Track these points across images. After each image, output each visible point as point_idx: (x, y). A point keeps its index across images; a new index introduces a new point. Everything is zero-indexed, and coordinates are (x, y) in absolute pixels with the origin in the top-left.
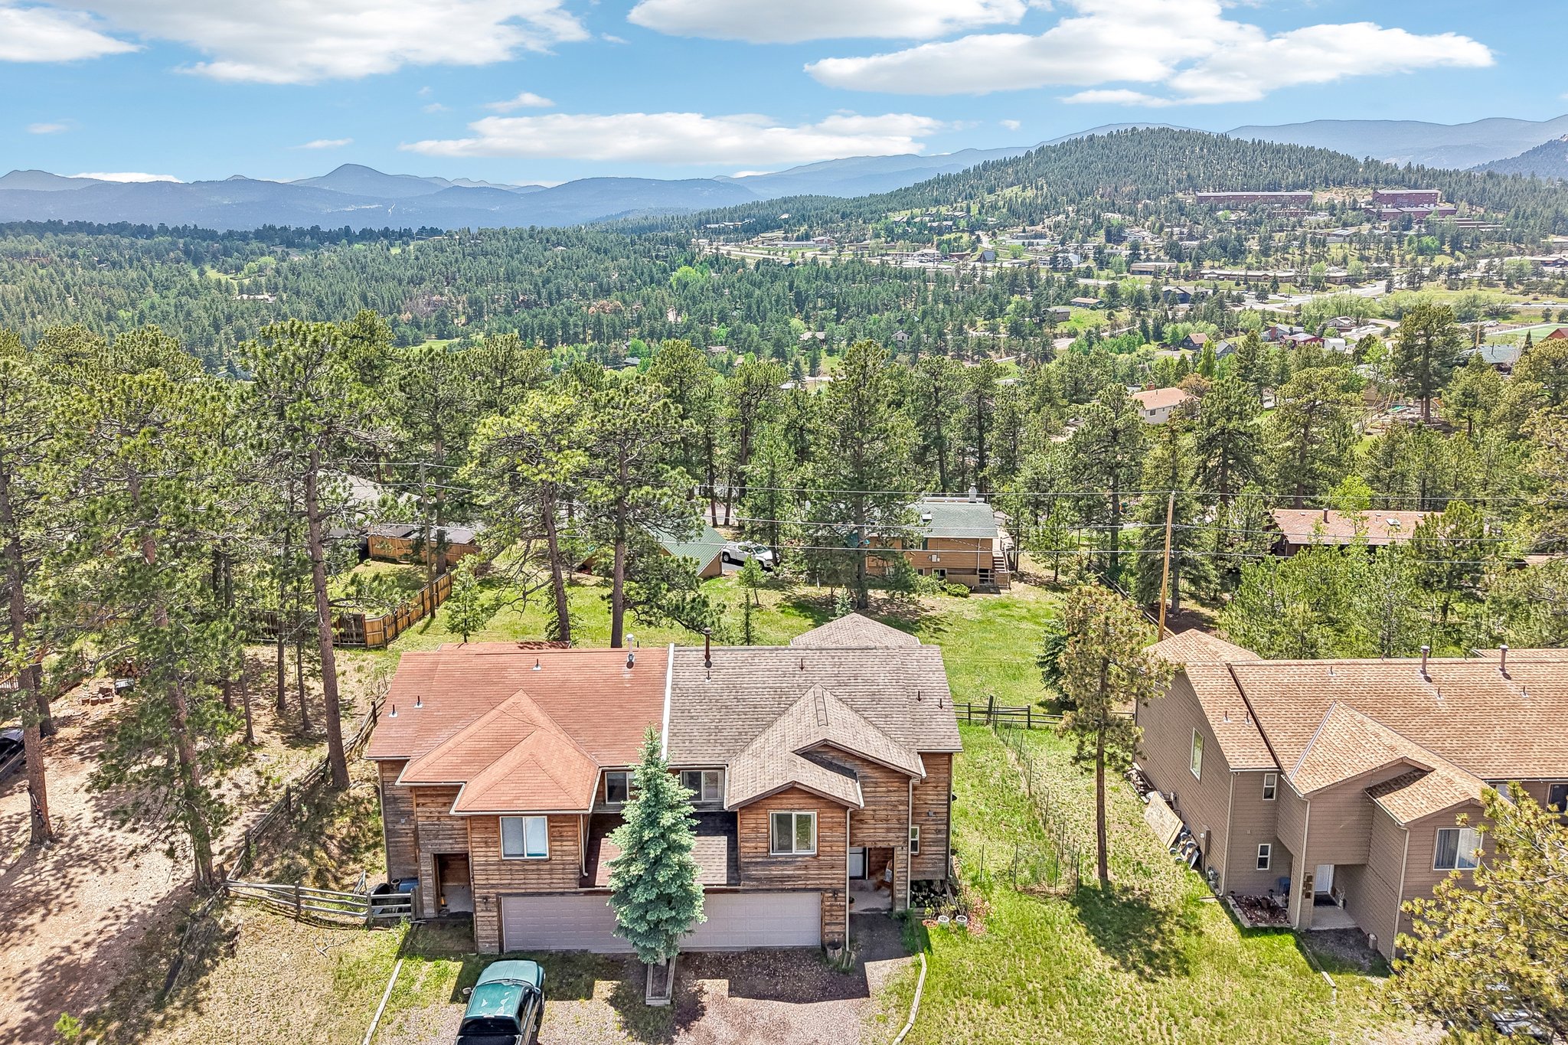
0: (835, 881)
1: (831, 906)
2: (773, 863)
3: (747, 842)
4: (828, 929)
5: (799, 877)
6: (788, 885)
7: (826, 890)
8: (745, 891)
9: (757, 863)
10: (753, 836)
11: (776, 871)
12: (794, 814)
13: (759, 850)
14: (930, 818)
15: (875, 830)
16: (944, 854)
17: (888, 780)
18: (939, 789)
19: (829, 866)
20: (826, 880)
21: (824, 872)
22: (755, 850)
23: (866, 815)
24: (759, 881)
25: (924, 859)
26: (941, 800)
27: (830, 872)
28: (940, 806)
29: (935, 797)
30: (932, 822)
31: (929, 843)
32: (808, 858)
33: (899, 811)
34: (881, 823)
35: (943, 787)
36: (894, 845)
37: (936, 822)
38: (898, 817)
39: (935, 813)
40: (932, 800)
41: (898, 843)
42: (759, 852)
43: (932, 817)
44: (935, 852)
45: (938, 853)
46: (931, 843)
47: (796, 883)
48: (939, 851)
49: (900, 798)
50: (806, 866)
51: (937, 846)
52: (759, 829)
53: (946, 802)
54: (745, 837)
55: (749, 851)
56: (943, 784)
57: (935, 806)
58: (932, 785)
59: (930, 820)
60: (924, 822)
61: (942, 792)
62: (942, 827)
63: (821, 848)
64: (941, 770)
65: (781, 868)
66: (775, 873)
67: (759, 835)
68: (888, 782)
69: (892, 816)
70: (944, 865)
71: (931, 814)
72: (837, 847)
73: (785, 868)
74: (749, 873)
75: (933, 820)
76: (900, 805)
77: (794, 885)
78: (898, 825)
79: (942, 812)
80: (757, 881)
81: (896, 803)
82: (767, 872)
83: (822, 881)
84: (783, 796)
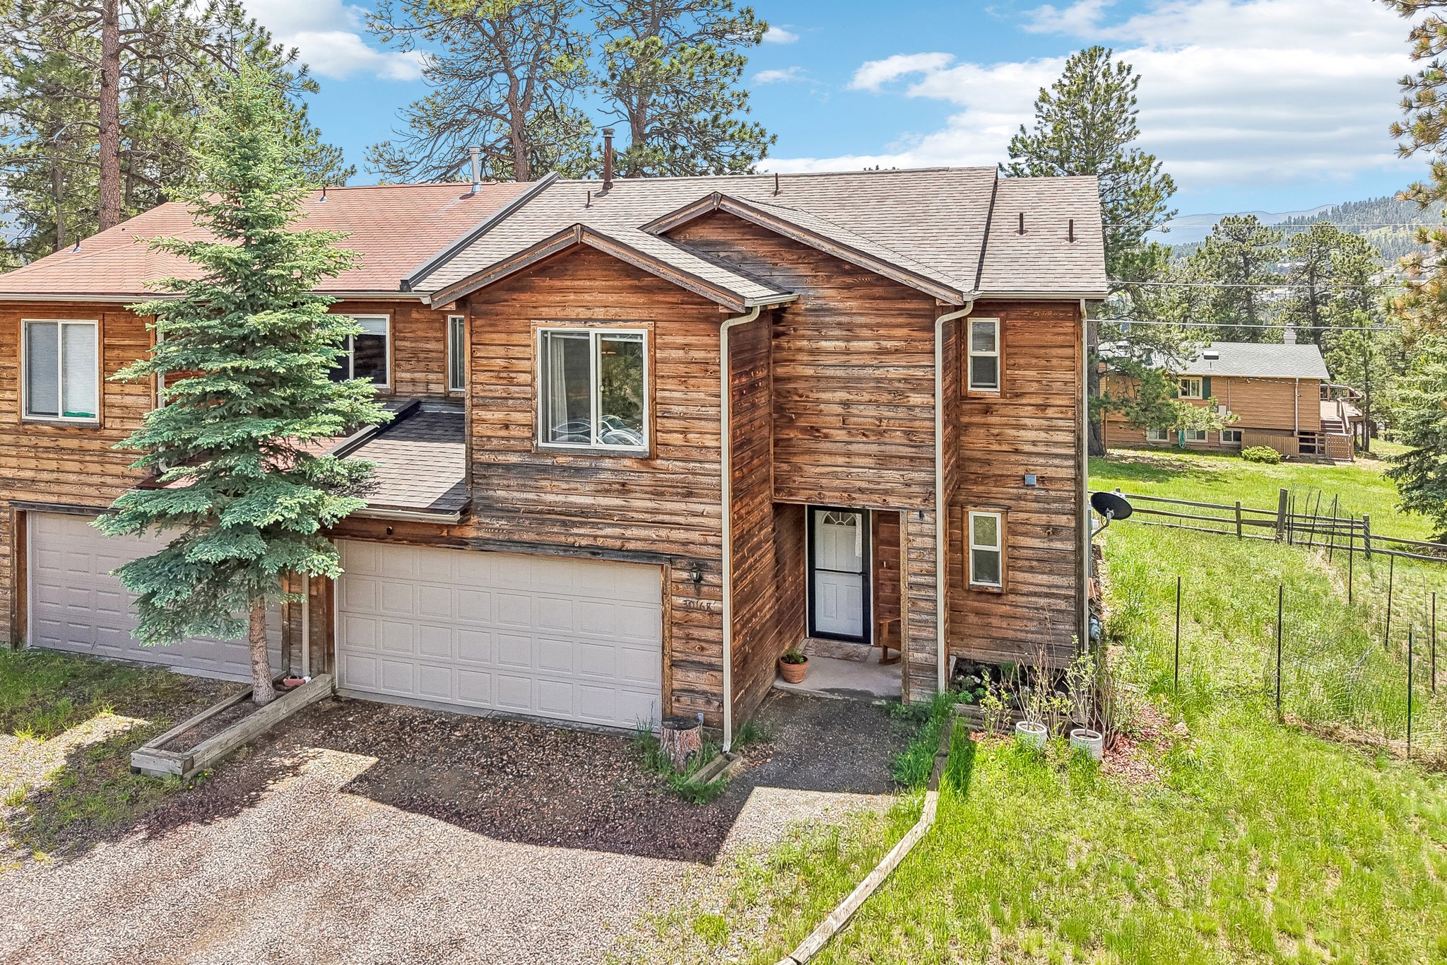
0: (695, 536)
1: (687, 609)
2: (544, 470)
3: (485, 407)
4: (683, 678)
5: (604, 515)
6: (582, 535)
7: (672, 559)
8: (483, 546)
9: (508, 467)
10: (499, 391)
11: (554, 495)
12: (594, 332)
13: (515, 432)
14: (1029, 492)
15: (848, 460)
16: (1071, 597)
17: (879, 320)
18: (1050, 412)
19: (679, 490)
20: (672, 529)
21: (669, 506)
22: (503, 433)
23: (825, 415)
24: (514, 518)
25: (1017, 606)
26: (1056, 444)
27: (683, 506)
28: (1057, 462)
29: (1042, 436)
30: (1035, 505)
31: (1027, 563)
32: (627, 462)
33: (911, 408)
34: (865, 439)
35: (1064, 409)
36: (897, 505)
37: (1046, 506)
38: (909, 424)
39: (1042, 479)
40: (1034, 443)
41: (908, 501)
42: (514, 439)
43: (1033, 489)
44: (1046, 590)
45: (1053, 594)
46: (1034, 563)
47: (599, 533)
48: (1057, 587)
49: (911, 372)
50: (623, 485)
51: (1051, 573)
52: (513, 375)
53: (1072, 451)
54: (482, 394)
55: (489, 433)
56: (1063, 399)
57: (1042, 461)
58: (1032, 401)
59: (1029, 497)
60: (1013, 502)
61: (1061, 423)
62: (1063, 520)
63: (659, 434)
64: (1055, 362)
65: (565, 486)
66: (550, 498)
67: (513, 389)
68: (879, 325)
69: (892, 422)
70: (1073, 628)
71: (1032, 480)
72: (701, 433)
73: (572, 485)
74: (491, 493)
75: (1037, 500)
76: (913, 390)
77: (595, 537)
78: (910, 449)
79: (1062, 479)
80: (509, 519)
81: (901, 385)
82: (531, 496)
83: (663, 533)
84: (567, 284)
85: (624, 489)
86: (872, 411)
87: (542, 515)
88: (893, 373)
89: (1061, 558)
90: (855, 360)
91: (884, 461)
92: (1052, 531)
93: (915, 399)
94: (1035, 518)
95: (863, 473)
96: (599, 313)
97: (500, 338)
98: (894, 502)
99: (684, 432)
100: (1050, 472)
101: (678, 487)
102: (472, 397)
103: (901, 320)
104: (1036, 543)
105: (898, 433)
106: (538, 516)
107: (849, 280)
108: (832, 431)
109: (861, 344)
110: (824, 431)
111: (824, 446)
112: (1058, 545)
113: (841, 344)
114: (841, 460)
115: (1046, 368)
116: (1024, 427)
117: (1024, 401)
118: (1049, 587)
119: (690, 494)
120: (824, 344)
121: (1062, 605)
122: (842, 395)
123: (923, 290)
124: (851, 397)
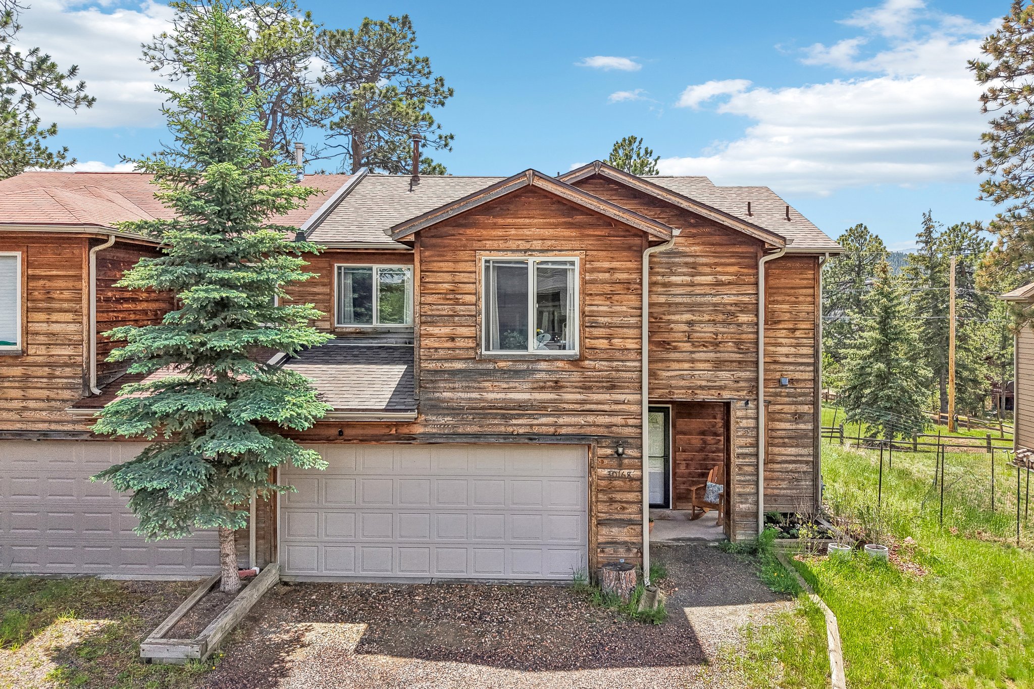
0: (618, 420)
1: (610, 478)
2: (487, 373)
3: (432, 323)
4: (605, 534)
5: (541, 408)
6: (520, 426)
7: (599, 439)
8: (430, 441)
9: (454, 373)
10: (446, 310)
11: (493, 394)
12: (532, 261)
13: (460, 343)
14: (783, 390)
15: (692, 365)
16: (810, 461)
17: (716, 260)
18: (798, 334)
19: (604, 384)
20: (598, 415)
21: (595, 397)
22: (449, 344)
23: (675, 332)
24: (458, 414)
25: (774, 471)
26: (802, 355)
27: (607, 397)
28: (802, 368)
29: (793, 350)
30: (787, 399)
31: (781, 441)
32: (560, 364)
33: (739, 325)
34: (705, 349)
35: (807, 331)
36: (729, 396)
37: (794, 399)
38: (738, 337)
39: (791, 381)
40: (787, 356)
41: (737, 393)
42: (460, 349)
43: (786, 388)
44: (793, 458)
45: (799, 460)
46: (786, 440)
47: (535, 422)
48: (801, 455)
49: (740, 298)
50: (556, 382)
51: (797, 446)
52: (459, 296)
53: (812, 360)
54: (430, 313)
55: (436, 345)
56: (807, 324)
57: (792, 368)
58: (785, 326)
59: (783, 394)
60: (772, 398)
61: (805, 341)
62: (806, 408)
63: (587, 340)
64: (801, 299)
65: (505, 386)
66: (491, 396)
67: (458, 308)
68: (716, 264)
69: (725, 335)
70: (811, 483)
71: (785, 381)
72: (623, 338)
73: (511, 385)
74: (437, 395)
75: (788, 395)
76: (741, 311)
77: (531, 426)
78: (738, 355)
79: (805, 380)
80: (454, 416)
81: (733, 308)
82: (475, 395)
83: (591, 419)
84: (509, 221)
85: (557, 386)
86: (710, 328)
87: (484, 411)
88: (727, 300)
89: (802, 435)
90: (698, 290)
91: (719, 365)
92: (798, 417)
93: (743, 318)
94: (787, 408)
95: (703, 374)
96: (537, 244)
97: (449, 266)
98: (726, 395)
99: (609, 338)
100: (797, 376)
101: (603, 382)
102: (421, 315)
103: (733, 260)
104: (787, 426)
105: (730, 344)
106: (481, 411)
107: (694, 231)
108: (680, 344)
109: (703, 278)
110: (674, 344)
111: (673, 355)
112: (802, 426)
113: (688, 279)
114: (686, 365)
115: (795, 303)
116: (780, 345)
117: (781, 326)
118: (795, 456)
119: (613, 387)
120: (674, 279)
121: (804, 468)
122: (688, 317)
123: (757, 236)
124: (694, 318)
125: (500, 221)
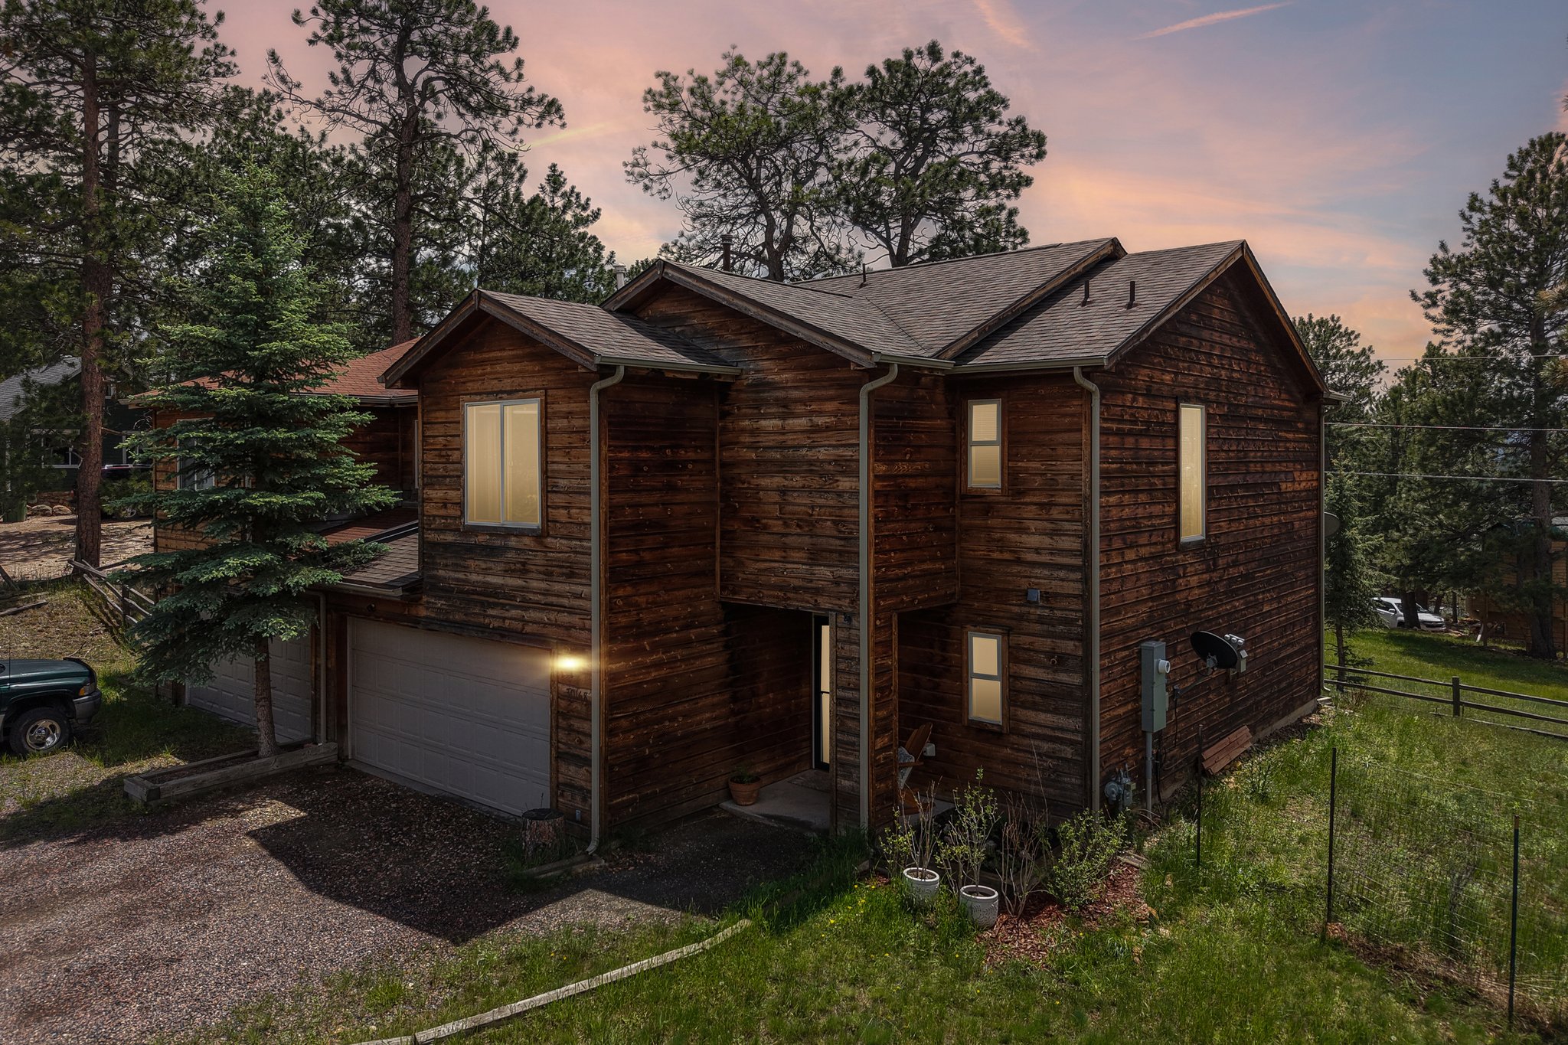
1: (569, 698)
2: (470, 549)
3: (431, 485)
5: (511, 597)
6: (495, 617)
7: (558, 643)
9: (446, 546)
10: (441, 469)
11: (475, 575)
13: (450, 510)
14: (1032, 610)
15: (784, 554)
16: (1078, 742)
17: (812, 393)
18: (1055, 513)
19: (564, 570)
20: (559, 611)
21: (557, 587)
22: (443, 512)
23: (765, 504)
24: (450, 598)
25: (1018, 750)
26: (1062, 552)
27: (567, 588)
28: (1062, 574)
29: (1047, 541)
30: (1038, 627)
31: (1029, 698)
32: (527, 541)
33: (840, 494)
34: (799, 531)
35: (1070, 508)
36: (828, 606)
37: (1051, 629)
38: (838, 512)
39: (1047, 596)
40: (1037, 551)
41: (837, 602)
42: (451, 517)
43: (1037, 607)
44: (1049, 732)
45: (1058, 738)
46: (1037, 699)
47: (507, 614)
48: (1062, 729)
49: (841, 451)
50: (524, 564)
51: (1056, 711)
52: (449, 453)
53: (1078, 561)
54: (430, 473)
55: (435, 513)
56: (1070, 497)
57: (1046, 572)
58: (1035, 499)
59: (1032, 617)
60: (1014, 622)
61: (1067, 526)
62: (1068, 646)
63: (550, 510)
64: (1060, 451)
65: (484, 566)
66: (474, 577)
67: (450, 467)
68: (812, 399)
69: (823, 510)
70: (1078, 782)
71: (1035, 595)
72: (580, 508)
73: (489, 565)
74: (435, 572)
75: (1041, 620)
76: (843, 473)
77: (504, 619)
78: (838, 542)
79: (1068, 596)
80: (448, 599)
81: (831, 468)
82: (461, 576)
83: (553, 616)
84: (486, 356)
85: (523, 571)
86: (805, 498)
87: (468, 596)
88: (824, 454)
89: (1067, 693)
90: (790, 440)
91: (815, 556)
92: (1060, 661)
93: (843, 483)
94: (1038, 643)
95: (798, 569)
96: (507, 384)
97: (442, 415)
98: (824, 603)
99: (568, 507)
100: (1055, 586)
101: (563, 567)
102: (424, 476)
103: (832, 392)
104: (1041, 674)
105: (829, 523)
106: (465, 596)
107: (784, 349)
108: (770, 522)
109: (797, 421)
110: (764, 521)
111: (764, 538)
112: (1063, 677)
113: (778, 422)
114: (777, 555)
115: (1051, 458)
116: (1024, 530)
117: (1027, 500)
118: (1053, 729)
119: (571, 575)
120: (764, 423)
121: (1068, 752)
122: (778, 481)
123: (838, 353)
124: (786, 483)
125: (479, 357)
